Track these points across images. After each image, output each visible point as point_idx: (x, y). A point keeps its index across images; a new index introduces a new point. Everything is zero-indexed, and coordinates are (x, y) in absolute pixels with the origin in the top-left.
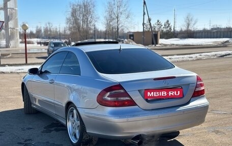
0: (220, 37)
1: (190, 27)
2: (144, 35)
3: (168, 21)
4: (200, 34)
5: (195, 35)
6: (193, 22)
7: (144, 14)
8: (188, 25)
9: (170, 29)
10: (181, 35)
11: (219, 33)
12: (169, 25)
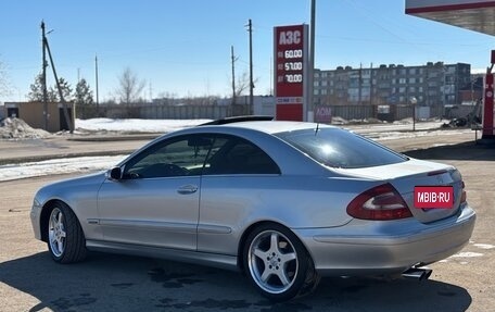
0: (193, 118)
1: (131, 96)
2: (46, 110)
3: (84, 82)
4: (153, 110)
5: (142, 112)
6: (137, 86)
7: (45, 65)
8: (128, 91)
9: (90, 98)
10: (113, 112)
11: (190, 110)
12: (87, 90)
